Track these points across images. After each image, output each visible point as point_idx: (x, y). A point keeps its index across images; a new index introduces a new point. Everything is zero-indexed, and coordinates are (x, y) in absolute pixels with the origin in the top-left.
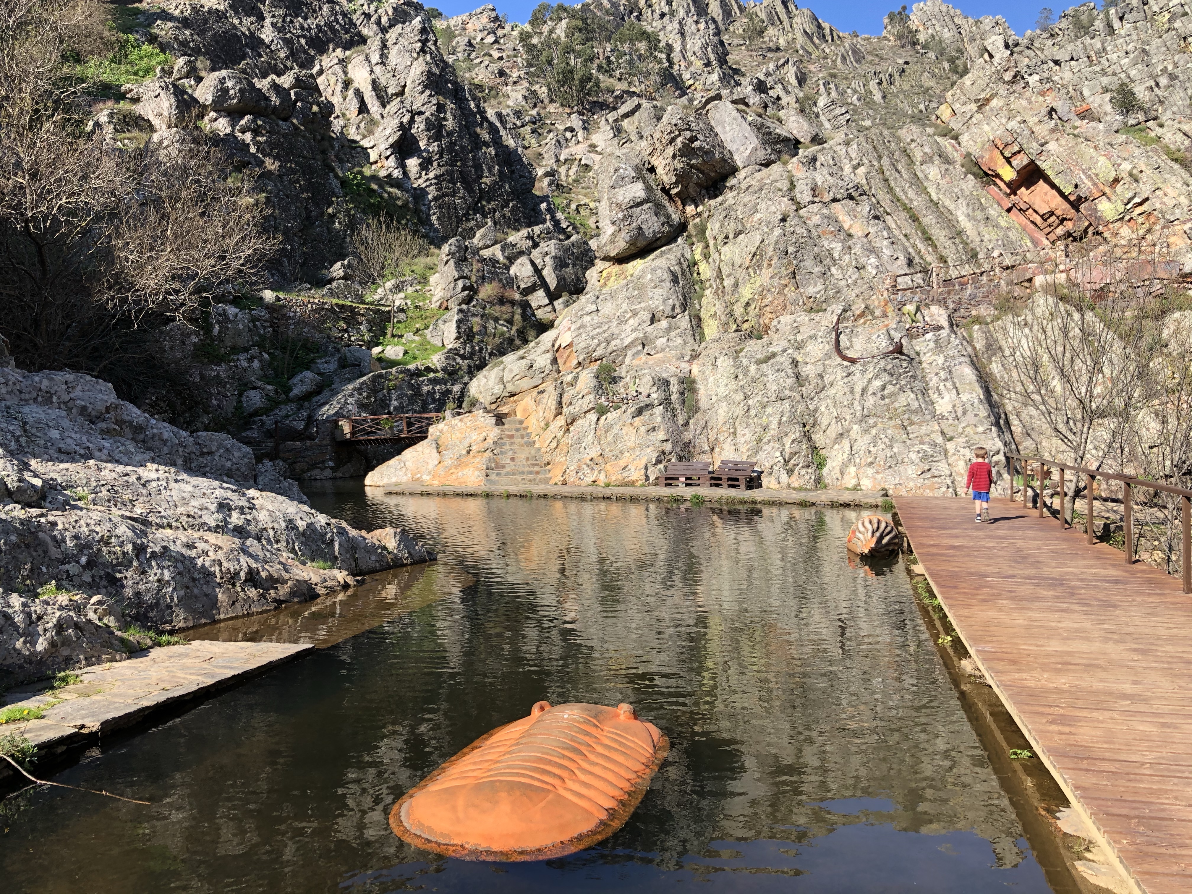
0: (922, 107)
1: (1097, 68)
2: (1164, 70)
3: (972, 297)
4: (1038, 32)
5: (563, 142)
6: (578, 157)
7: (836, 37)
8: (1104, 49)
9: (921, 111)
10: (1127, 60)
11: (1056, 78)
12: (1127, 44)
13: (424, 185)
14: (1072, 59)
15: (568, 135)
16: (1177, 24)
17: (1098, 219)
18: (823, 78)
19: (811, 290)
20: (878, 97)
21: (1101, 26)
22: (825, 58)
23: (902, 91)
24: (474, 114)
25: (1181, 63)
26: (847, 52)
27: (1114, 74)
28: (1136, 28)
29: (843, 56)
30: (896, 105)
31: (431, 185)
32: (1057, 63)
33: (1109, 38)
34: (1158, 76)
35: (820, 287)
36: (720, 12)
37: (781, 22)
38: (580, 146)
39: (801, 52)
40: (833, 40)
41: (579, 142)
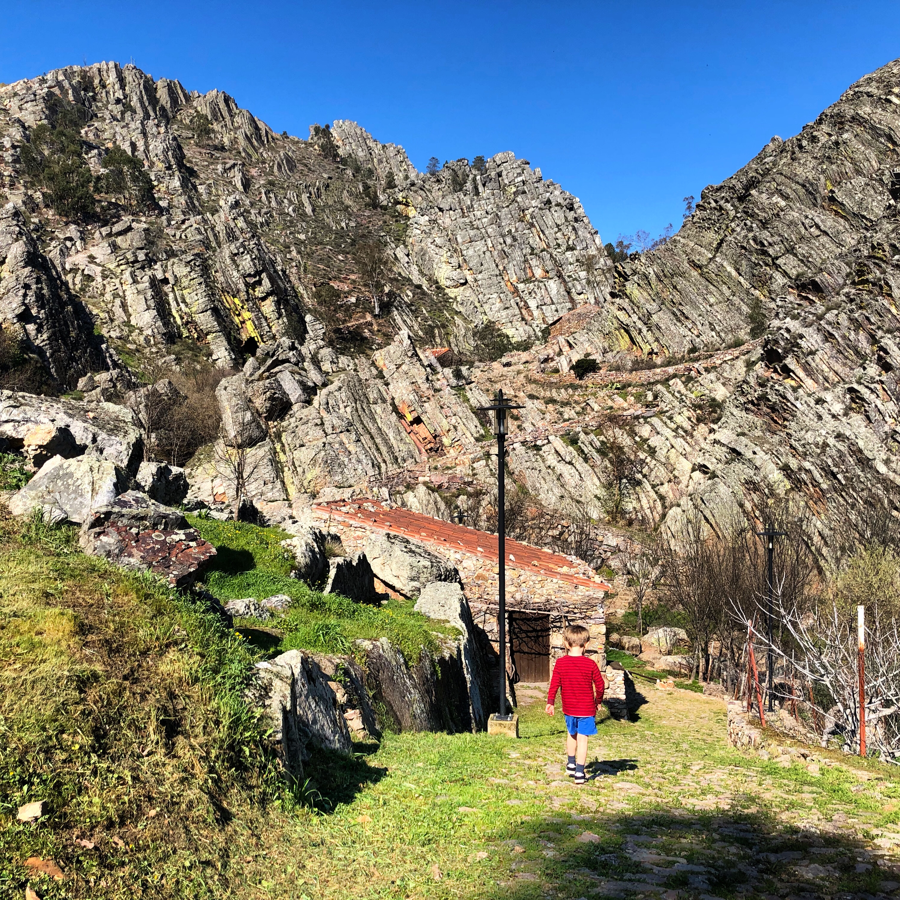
0: (343, 224)
1: (467, 220)
2: (510, 232)
3: (397, 483)
4: (429, 175)
5: (65, 250)
6: (81, 267)
7: (270, 139)
8: (472, 206)
9: (343, 228)
10: (486, 220)
11: (440, 222)
12: (488, 206)
13: (41, 345)
14: (451, 209)
15: (68, 244)
16: (519, 199)
17: (443, 445)
18: (264, 186)
19: (337, 478)
20: (309, 210)
21: (471, 187)
22: (264, 162)
23: (326, 205)
24: (56, 280)
25: (520, 229)
26: (282, 161)
27: (478, 228)
28: (493, 195)
29: (278, 163)
30: (323, 219)
31: (46, 345)
32: (441, 210)
33: (475, 197)
34: (505, 235)
35: (340, 477)
36: (168, 99)
37: (223, 118)
38: (79, 255)
39: (243, 154)
40: (268, 141)
41: (78, 252)
